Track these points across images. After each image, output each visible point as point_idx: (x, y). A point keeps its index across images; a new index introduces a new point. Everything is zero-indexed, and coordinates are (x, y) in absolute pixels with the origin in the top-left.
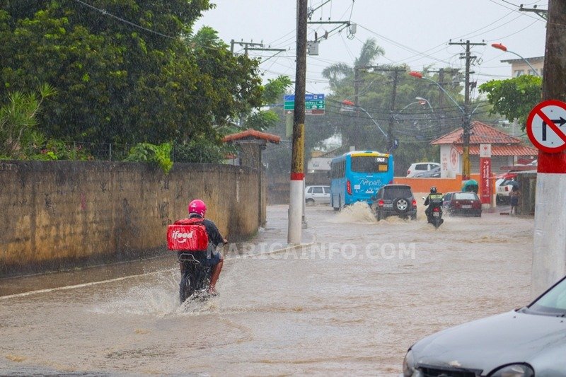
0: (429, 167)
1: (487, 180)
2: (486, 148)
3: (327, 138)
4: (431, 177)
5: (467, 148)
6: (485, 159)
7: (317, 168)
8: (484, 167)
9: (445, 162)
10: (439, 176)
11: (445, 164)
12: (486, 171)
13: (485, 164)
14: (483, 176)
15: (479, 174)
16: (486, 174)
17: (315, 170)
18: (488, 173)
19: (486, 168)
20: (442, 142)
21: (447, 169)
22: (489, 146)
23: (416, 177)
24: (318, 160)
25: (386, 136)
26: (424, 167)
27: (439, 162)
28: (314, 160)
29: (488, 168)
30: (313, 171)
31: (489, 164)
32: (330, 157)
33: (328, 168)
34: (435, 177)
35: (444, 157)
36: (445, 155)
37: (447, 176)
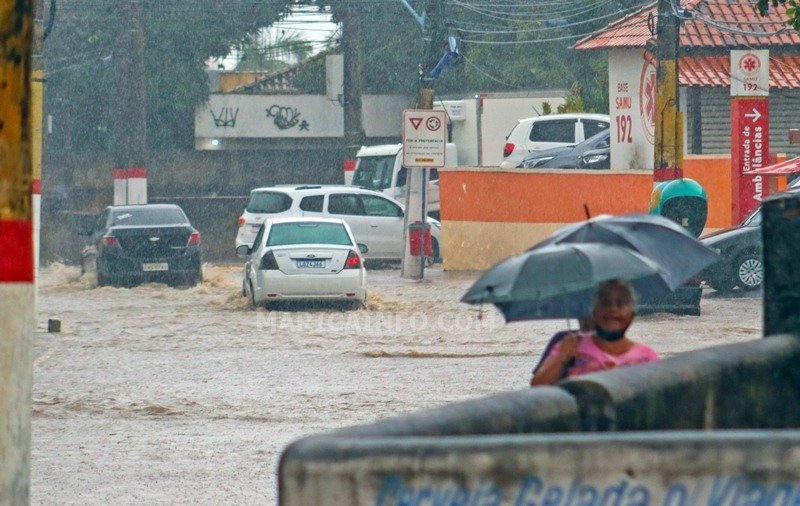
0: (579, 129)
1: (758, 179)
2: (750, 65)
3: (268, 23)
4: (583, 166)
5: (670, 65)
6: (746, 104)
7: (232, 132)
8: (747, 131)
9: (625, 112)
10: (605, 164)
11: (623, 121)
12: (752, 145)
13: (749, 121)
14: (742, 165)
15: (728, 156)
16: (752, 155)
17: (223, 140)
18: (758, 153)
19: (752, 137)
20: (613, 42)
21: (630, 140)
22: (763, 56)
23: (530, 166)
24: (233, 101)
25: (421, 20)
26: (564, 131)
27: (606, 111)
28: (216, 102)
29: (758, 135)
30: (215, 143)
31: (763, 122)
32: (275, 93)
33: (270, 131)
34: (595, 166)
35: (623, 95)
36: (622, 87)
37: (632, 165)
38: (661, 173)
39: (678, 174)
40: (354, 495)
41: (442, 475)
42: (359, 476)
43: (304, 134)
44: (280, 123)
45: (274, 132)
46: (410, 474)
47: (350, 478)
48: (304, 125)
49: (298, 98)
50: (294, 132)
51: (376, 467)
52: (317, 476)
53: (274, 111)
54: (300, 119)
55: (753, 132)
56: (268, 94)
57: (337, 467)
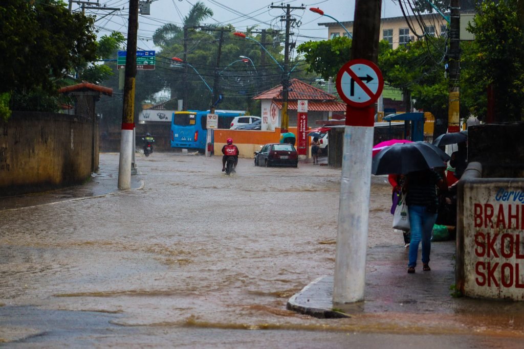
0: (251, 120)
1: (304, 133)
2: (303, 104)
3: (157, 91)
4: (253, 129)
5: (286, 103)
6: (302, 114)
7: (148, 119)
8: (301, 121)
9: (266, 116)
10: (260, 129)
11: (265, 118)
12: (303, 125)
13: (302, 119)
14: (300, 129)
15: (296, 127)
16: (303, 127)
17: (146, 121)
18: (304, 127)
19: (303, 123)
20: (262, 98)
21: (267, 123)
22: (306, 102)
23: (239, 129)
24: (149, 112)
25: (212, 91)
26: (246, 120)
27: (260, 116)
28: (144, 112)
29: (304, 122)
30: (144, 122)
31: (306, 119)
32: (160, 110)
33: (158, 119)
34: (256, 129)
35: (265, 111)
36: (265, 109)
37: (267, 129)
38: (283, 131)
39: (287, 131)
40: (489, 193)
41: (517, 188)
42: (491, 188)
43: (167, 120)
44: (160, 117)
45: (159, 120)
46: (507, 188)
47: (488, 188)
48: (167, 118)
49: (166, 111)
50: (164, 120)
51: (497, 185)
52: (477, 188)
53: (159, 114)
54: (166, 117)
55: (303, 121)
56: (157, 110)
57: (483, 186)
